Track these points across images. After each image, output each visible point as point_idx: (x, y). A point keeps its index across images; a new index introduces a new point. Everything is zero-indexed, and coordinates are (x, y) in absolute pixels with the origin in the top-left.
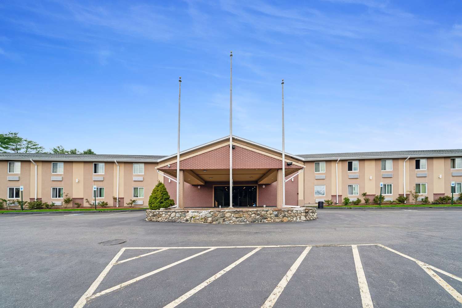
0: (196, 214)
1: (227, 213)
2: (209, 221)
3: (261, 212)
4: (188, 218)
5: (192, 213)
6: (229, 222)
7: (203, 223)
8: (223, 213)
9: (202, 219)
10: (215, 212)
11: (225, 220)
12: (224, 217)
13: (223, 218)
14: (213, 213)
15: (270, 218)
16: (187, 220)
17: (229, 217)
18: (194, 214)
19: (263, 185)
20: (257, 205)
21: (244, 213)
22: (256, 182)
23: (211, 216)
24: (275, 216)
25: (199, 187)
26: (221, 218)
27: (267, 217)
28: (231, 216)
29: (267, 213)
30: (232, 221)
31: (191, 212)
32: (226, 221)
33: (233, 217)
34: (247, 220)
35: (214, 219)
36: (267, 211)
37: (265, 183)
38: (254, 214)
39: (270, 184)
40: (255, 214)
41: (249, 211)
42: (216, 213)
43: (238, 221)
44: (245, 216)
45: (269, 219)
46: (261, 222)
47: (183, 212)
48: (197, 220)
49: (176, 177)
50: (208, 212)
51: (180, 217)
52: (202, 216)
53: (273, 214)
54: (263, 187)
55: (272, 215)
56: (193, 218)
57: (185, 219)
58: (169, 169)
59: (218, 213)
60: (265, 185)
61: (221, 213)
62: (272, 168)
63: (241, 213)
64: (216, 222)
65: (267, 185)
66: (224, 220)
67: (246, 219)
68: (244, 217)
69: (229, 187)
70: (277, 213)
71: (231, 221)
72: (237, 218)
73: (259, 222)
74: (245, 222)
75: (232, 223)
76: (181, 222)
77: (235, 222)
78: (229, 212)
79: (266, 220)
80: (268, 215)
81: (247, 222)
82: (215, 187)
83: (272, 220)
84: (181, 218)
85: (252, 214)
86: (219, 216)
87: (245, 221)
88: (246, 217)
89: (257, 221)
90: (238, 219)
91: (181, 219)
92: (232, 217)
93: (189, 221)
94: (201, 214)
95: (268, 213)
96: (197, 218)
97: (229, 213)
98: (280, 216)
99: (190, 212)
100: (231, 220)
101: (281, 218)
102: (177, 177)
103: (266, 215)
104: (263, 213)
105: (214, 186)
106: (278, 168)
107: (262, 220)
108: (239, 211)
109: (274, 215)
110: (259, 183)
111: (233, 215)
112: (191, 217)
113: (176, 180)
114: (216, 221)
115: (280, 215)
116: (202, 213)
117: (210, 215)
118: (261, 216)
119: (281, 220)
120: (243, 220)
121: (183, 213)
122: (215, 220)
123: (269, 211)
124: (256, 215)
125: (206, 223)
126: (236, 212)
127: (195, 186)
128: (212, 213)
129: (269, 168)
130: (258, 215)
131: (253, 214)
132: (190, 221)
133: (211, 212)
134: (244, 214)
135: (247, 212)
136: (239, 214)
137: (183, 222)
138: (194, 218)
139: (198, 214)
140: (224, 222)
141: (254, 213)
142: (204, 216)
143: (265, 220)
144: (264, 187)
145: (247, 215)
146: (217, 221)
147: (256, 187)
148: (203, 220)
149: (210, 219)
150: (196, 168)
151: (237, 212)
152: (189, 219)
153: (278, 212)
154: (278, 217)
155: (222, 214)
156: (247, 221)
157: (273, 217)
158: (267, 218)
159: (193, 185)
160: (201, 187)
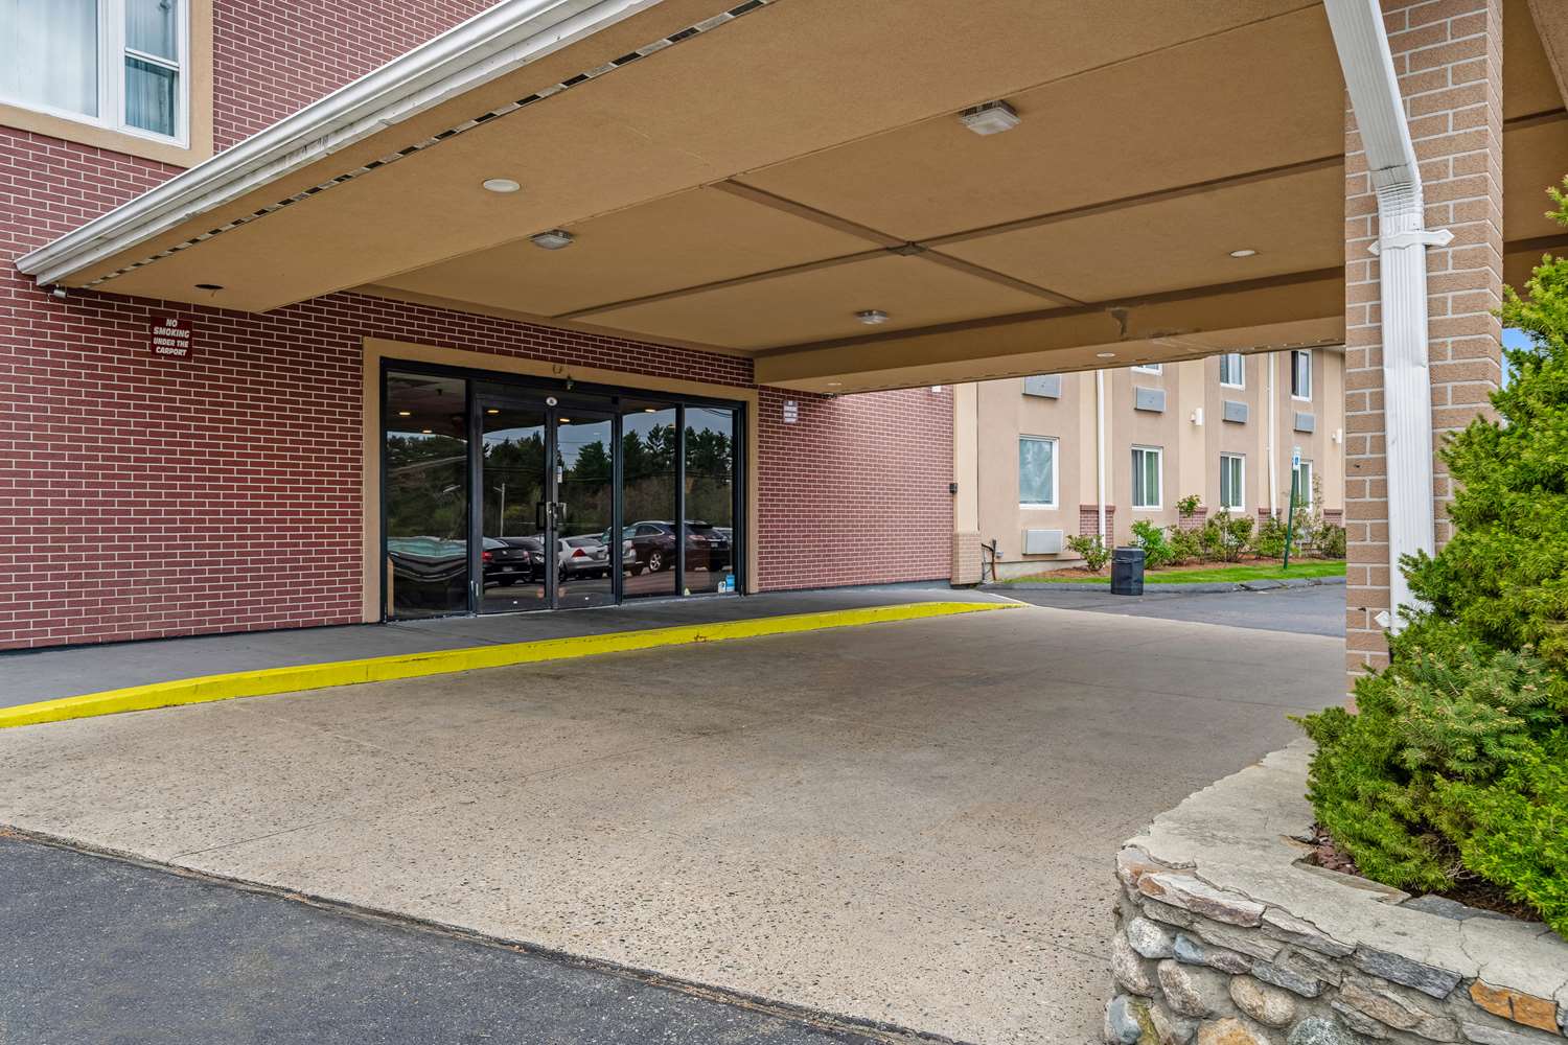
19: (785, 396)
22: (744, 363)
54: (788, 418)
60: (798, 398)
65: (805, 401)
105: (375, 350)
144: (790, 415)
160: (198, 343)
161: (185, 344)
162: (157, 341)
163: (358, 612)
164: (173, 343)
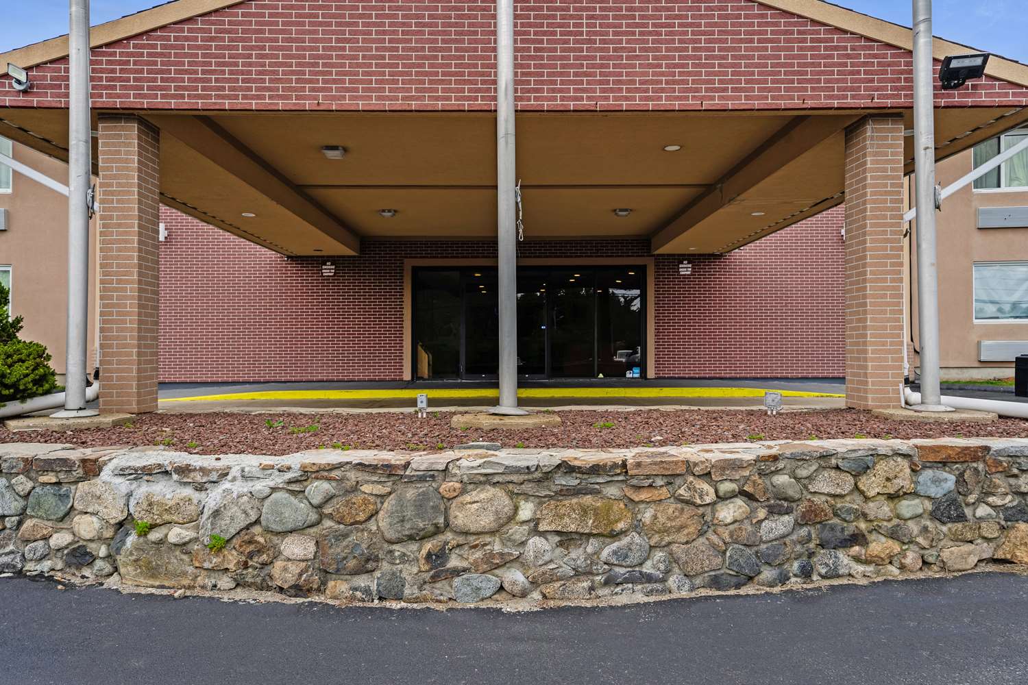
0: (165, 491)
1: (475, 495)
2: (285, 573)
3: (803, 473)
4: (86, 527)
5: (123, 485)
6: (488, 583)
7: (225, 582)
8: (423, 488)
9: (218, 547)
10: (353, 476)
11: (454, 562)
12: (438, 531)
13: (428, 546)
14: (325, 486)
15: (893, 535)
16: (79, 556)
17: (492, 533)
18: (142, 490)
19: (680, 258)
20: (651, 374)
21: (638, 488)
22: (643, 242)
23: (313, 517)
24: (935, 515)
25: (328, 270)
26: (411, 538)
27: (863, 525)
28: (511, 518)
29: (864, 483)
30: (524, 566)
31: (122, 472)
32: (456, 572)
33: (536, 532)
34: (673, 559)
35: (338, 550)
36: (861, 468)
37: (692, 250)
38: (739, 502)
39: (720, 256)
40: (750, 497)
41: (689, 466)
42: (355, 489)
43: (578, 574)
44: (647, 516)
45: (879, 545)
46: (806, 573)
47: (48, 465)
48: (176, 561)
49: (61, 152)
50: (278, 480)
51: (22, 515)
52: (216, 514)
53: (915, 494)
54: (683, 272)
55: (908, 507)
56: (131, 540)
57: (60, 539)
58: (21, 100)
59: (379, 489)
60: (693, 259)
61: (411, 493)
62: (823, 102)
63: (612, 491)
64: (362, 581)
65: (700, 260)
66: (437, 558)
67: (659, 555)
68: (637, 527)
69: (495, 269)
70: (949, 480)
71: (515, 577)
72: (567, 539)
73: (784, 579)
74: (649, 579)
75: (524, 595)
76: (20, 573)
77: (549, 589)
78: (487, 480)
79: (857, 559)
80: (871, 508)
81: (672, 581)
82: (416, 270)
83: (911, 558)
84: (28, 524)
85: (721, 498)
86: (383, 521)
87: (647, 568)
88: (667, 531)
89: (768, 574)
90: (577, 555)
91: (27, 541)
92: (517, 531)
93: (99, 564)
94: (213, 498)
95: (872, 484)
96: (176, 534)
97: (488, 492)
98: (982, 511)
99: (106, 474)
100: (506, 562)
101: (990, 530)
102: (73, 155)
103: (855, 503)
104: (825, 484)
105: (409, 264)
106: (863, 103)
107: (811, 555)
108: (596, 469)
109: (929, 505)
110: (661, 251)
111: (526, 511)
112: (120, 524)
113: (66, 182)
114: (356, 572)
115: (980, 501)
116: (226, 485)
117: (297, 511)
118: (811, 517)
119: (987, 550)
120: (634, 558)
121: (51, 478)
122: (352, 563)
123: (882, 468)
124: (762, 513)
125: (263, 587)
126: (563, 481)
127: (308, 262)
128: (318, 489)
129: (797, 103)
130: (780, 504)
131: (732, 496)
132: (109, 556)
133: (308, 474)
134: (644, 496)
135: (671, 478)
136: (588, 500)
137: (46, 565)
138: (143, 534)
139: (188, 492)
140: (435, 579)
141: (743, 493)
142: (241, 522)
143: (844, 558)
144: (685, 269)
145: (672, 508)
146: (366, 565)
147: (642, 270)
148: (232, 559)
149: (297, 548)
150: (240, 103)
151: (572, 481)
152: (100, 539)
153: (961, 479)
154: (961, 518)
155: (420, 504)
156: (668, 572)
157: (913, 527)
158: (858, 539)
159: (292, 258)
160: (338, 270)
161: (333, 271)
162: (323, 271)
163: (402, 375)
164: (329, 271)
